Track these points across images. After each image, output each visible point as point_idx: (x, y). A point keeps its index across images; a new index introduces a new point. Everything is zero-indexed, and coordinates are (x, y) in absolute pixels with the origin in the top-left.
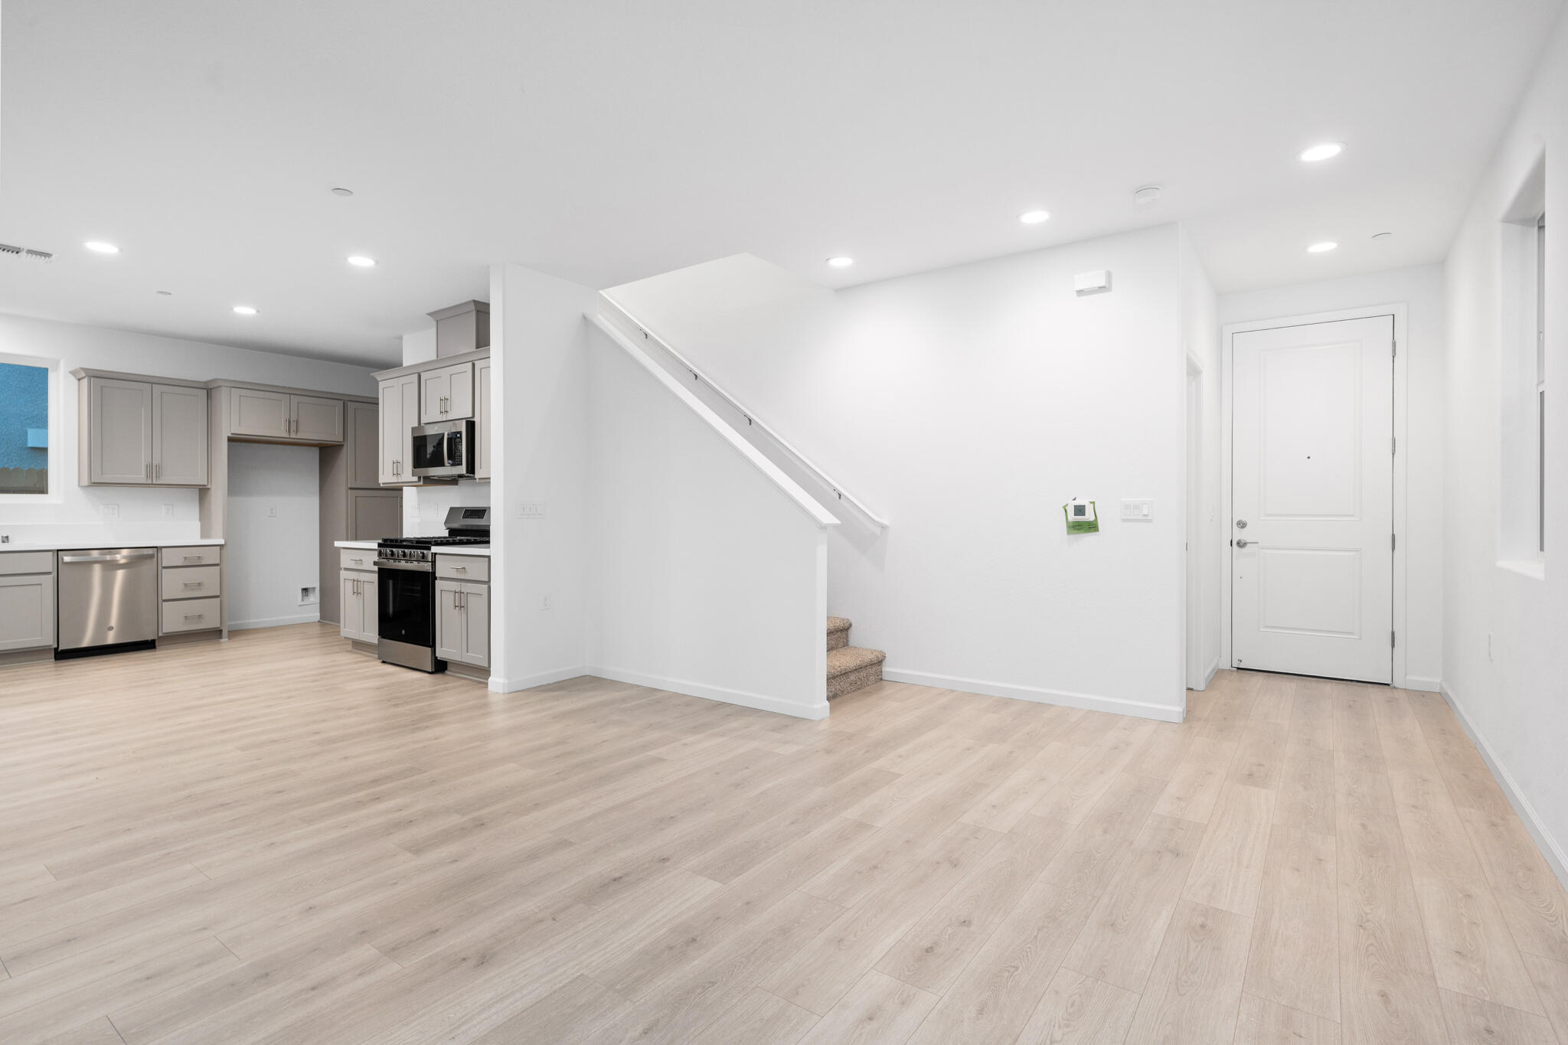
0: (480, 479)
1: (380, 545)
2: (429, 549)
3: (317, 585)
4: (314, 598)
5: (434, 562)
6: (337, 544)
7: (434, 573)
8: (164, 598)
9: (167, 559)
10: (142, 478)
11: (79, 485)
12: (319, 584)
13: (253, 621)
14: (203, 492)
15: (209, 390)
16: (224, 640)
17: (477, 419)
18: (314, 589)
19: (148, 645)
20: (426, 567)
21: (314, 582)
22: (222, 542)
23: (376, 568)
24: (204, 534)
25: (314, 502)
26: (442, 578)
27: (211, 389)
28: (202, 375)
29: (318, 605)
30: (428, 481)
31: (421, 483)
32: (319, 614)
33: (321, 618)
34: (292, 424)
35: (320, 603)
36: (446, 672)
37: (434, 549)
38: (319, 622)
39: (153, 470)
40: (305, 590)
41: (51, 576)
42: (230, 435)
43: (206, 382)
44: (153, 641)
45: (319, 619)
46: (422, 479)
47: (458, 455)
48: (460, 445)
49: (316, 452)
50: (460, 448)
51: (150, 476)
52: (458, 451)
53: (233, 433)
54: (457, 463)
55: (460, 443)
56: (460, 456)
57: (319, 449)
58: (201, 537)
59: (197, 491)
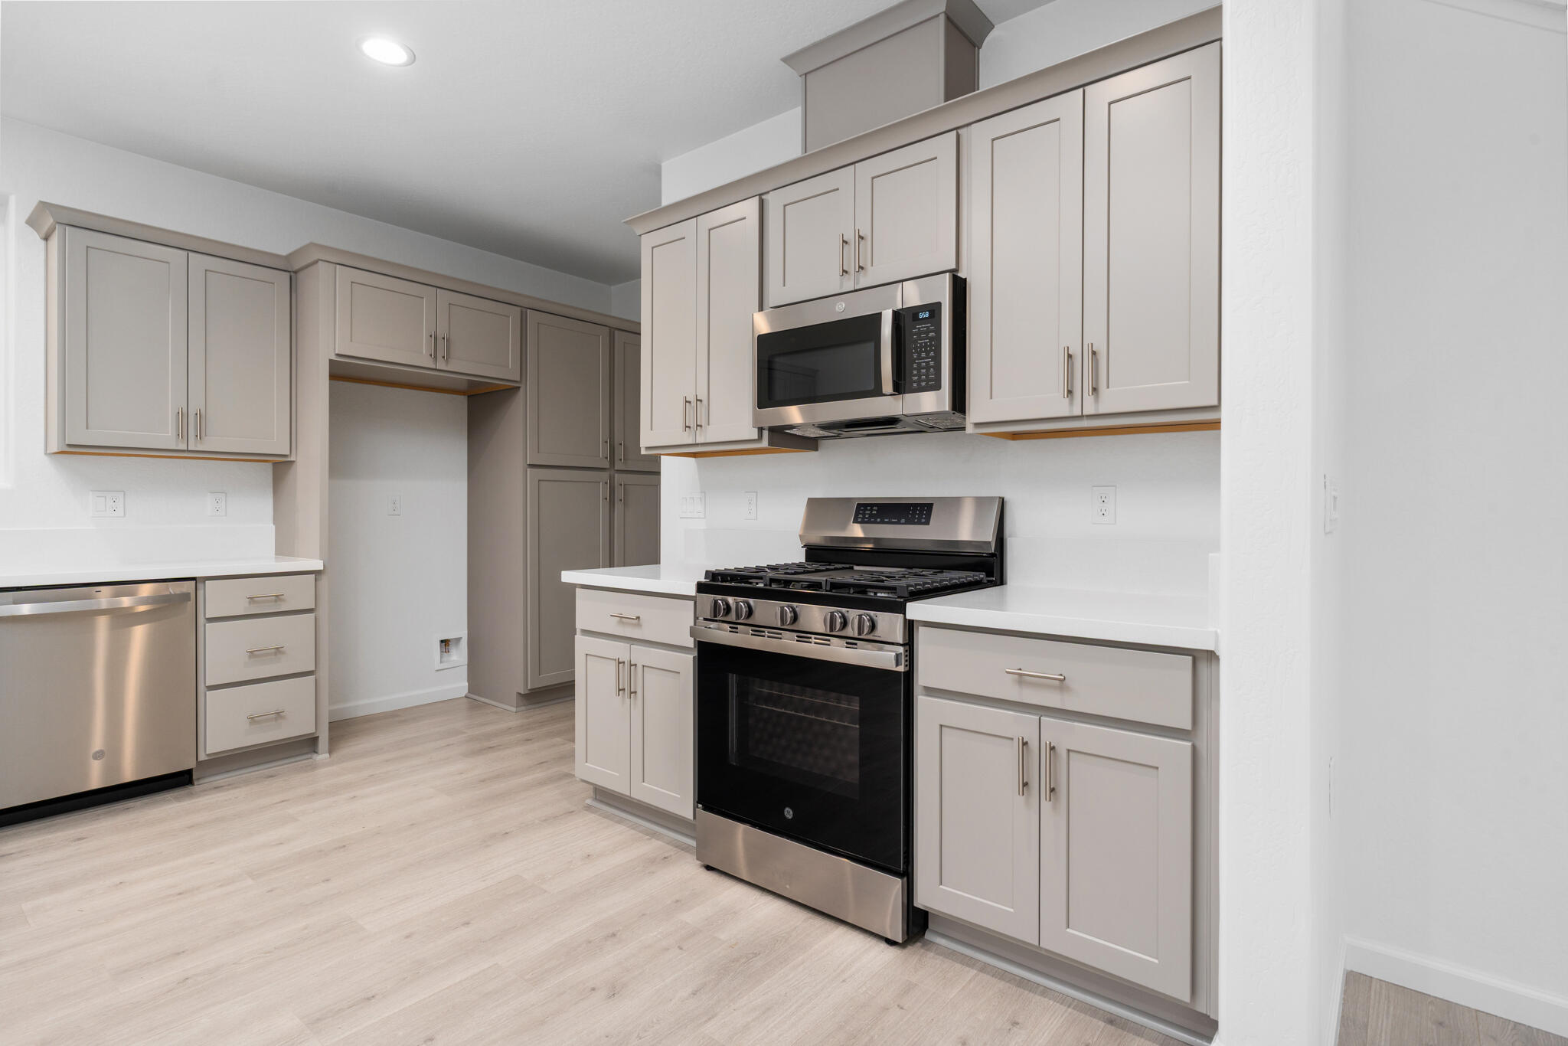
0: (977, 425)
1: (701, 588)
2: (902, 610)
3: (462, 632)
4: (459, 656)
5: (910, 644)
6: (568, 577)
7: (909, 675)
8: (208, 685)
9: (215, 601)
10: (167, 438)
11: (46, 454)
12: (466, 632)
13: (368, 701)
14: (280, 467)
15: (292, 272)
16: (322, 757)
17: (975, 275)
18: (458, 640)
19: (179, 781)
20: (885, 659)
21: (459, 630)
22: (318, 565)
23: (690, 643)
24: (283, 548)
25: (459, 489)
26: (931, 691)
27: (296, 272)
28: (281, 245)
29: (466, 666)
30: (782, 438)
31: (765, 443)
32: (467, 685)
33: (470, 691)
34: (441, 344)
35: (469, 665)
36: (928, 936)
38: (466, 697)
39: (190, 422)
40: (445, 643)
42: (334, 358)
43: (288, 258)
44: (189, 772)
45: (465, 692)
46: (766, 433)
47: (924, 364)
48: (931, 339)
49: (462, 401)
50: (931, 346)
51: (183, 433)
52: (923, 355)
53: (338, 355)
54: (919, 384)
55: (931, 335)
56: (932, 367)
57: (468, 396)
58: (276, 554)
59: (269, 466)
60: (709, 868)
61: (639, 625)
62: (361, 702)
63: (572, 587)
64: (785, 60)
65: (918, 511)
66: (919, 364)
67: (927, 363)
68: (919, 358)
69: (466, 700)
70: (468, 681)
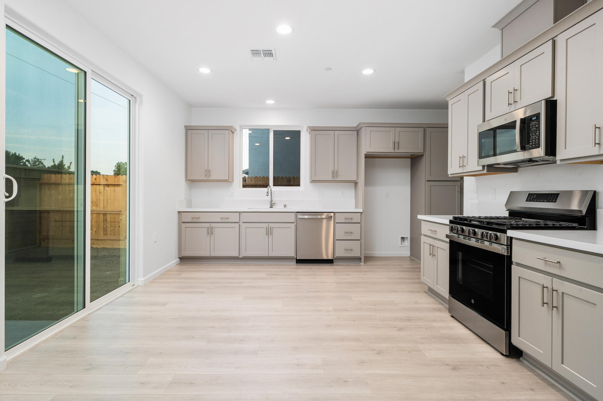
0: (561, 160)
1: (451, 222)
2: (505, 232)
4: (407, 243)
5: (510, 246)
6: (420, 217)
7: (510, 257)
8: (336, 239)
9: (338, 218)
10: (330, 178)
11: (309, 182)
12: (410, 235)
13: (378, 252)
14: (356, 183)
15: (357, 131)
16: (362, 264)
17: (559, 97)
18: (407, 238)
19: (330, 262)
20: (500, 249)
21: (407, 235)
22: (361, 211)
23: (448, 240)
25: (407, 190)
26: (518, 264)
27: (359, 130)
28: (355, 124)
29: (409, 247)
30: (492, 169)
31: (485, 171)
32: (410, 253)
33: (411, 255)
34: (396, 145)
35: (410, 246)
36: (521, 359)
37: (510, 233)
38: (409, 257)
39: (335, 173)
40: (403, 238)
41: (294, 224)
42: (366, 153)
43: (356, 127)
44: (332, 260)
45: (409, 255)
46: (486, 168)
47: (534, 138)
48: (537, 128)
49: (409, 160)
50: (536, 131)
51: (333, 177)
52: (534, 134)
53: (367, 152)
54: (532, 146)
55: (537, 126)
56: (537, 139)
57: (411, 159)
58: (355, 207)
59: (354, 183)
60: (452, 316)
61: (436, 234)
62: (377, 252)
63: (421, 220)
64: (493, 27)
65: (552, 197)
66: (532, 138)
67: (535, 137)
68: (532, 135)
69: (409, 258)
70: (410, 252)
